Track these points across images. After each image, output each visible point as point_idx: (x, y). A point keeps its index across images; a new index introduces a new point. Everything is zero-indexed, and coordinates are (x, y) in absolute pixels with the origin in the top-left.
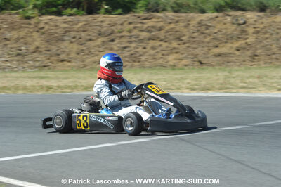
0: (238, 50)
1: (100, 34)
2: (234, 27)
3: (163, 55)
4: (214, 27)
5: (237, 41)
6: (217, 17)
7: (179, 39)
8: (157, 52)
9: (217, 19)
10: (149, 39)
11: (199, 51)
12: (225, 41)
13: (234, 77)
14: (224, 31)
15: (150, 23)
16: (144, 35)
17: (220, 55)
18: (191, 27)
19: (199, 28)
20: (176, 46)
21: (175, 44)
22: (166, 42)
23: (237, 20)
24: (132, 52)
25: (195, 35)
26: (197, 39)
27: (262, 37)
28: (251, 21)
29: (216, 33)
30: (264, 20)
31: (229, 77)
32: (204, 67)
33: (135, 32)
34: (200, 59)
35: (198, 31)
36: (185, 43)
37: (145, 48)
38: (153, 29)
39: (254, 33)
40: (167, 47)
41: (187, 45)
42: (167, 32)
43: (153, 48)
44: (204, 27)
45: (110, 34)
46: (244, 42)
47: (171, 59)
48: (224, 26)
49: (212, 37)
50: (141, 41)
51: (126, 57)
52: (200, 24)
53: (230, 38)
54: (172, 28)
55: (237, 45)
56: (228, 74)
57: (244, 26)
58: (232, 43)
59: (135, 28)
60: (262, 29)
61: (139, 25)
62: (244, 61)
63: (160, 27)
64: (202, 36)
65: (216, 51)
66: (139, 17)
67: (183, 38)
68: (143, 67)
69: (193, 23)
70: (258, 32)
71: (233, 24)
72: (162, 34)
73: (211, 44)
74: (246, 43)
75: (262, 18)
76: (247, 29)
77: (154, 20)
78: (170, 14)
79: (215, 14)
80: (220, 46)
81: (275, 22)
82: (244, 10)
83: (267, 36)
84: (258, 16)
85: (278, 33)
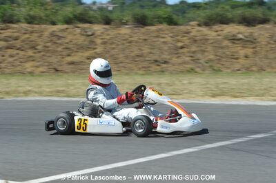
0: (89, 59)
2: (83, 38)
3: (21, 62)
4: (65, 37)
5: (87, 50)
6: (67, 28)
7: (34, 48)
8: (15, 60)
9: (68, 30)
10: (7, 48)
11: (54, 59)
12: (76, 50)
14: (74, 42)
15: (7, 33)
16: (2, 44)
17: (72, 63)
18: (44, 37)
19: (51, 39)
20: (32, 54)
21: (30, 53)
22: (22, 50)
23: (86, 32)
25: (49, 44)
26: (50, 49)
27: (109, 48)
28: (98, 33)
29: (67, 43)
30: (109, 32)
32: (60, 74)
34: (55, 66)
35: (51, 41)
36: (40, 52)
37: (3, 56)
38: (10, 39)
39: (102, 44)
40: (25, 55)
41: (42, 53)
42: (23, 41)
43: (11, 56)
44: (56, 38)
47: (29, 66)
48: (75, 37)
49: (63, 47)
52: (52, 34)
53: (81, 48)
54: (28, 38)
55: (87, 54)
57: (92, 37)
58: (82, 52)
60: (109, 40)
63: (16, 37)
64: (54, 46)
65: (69, 59)
67: (38, 47)
69: (46, 34)
70: (105, 43)
71: (82, 35)
72: (18, 44)
73: (64, 53)
74: (95, 53)
75: (107, 30)
76: (96, 40)
77: (9, 30)
78: (25, 25)
79: (66, 26)
80: (72, 54)
81: (119, 34)
82: (90, 22)
83: (113, 46)
84: (104, 28)
85: (123, 44)
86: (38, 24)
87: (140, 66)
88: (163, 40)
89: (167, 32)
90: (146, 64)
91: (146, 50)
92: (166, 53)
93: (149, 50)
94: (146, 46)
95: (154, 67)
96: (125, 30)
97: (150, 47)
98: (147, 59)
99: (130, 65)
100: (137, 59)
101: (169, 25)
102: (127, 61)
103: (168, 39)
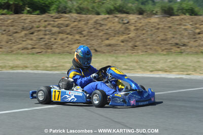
0: (123, 42)
1: (23, 29)
2: (120, 25)
3: (69, 44)
4: (106, 25)
5: (122, 35)
6: (108, 18)
7: (80, 33)
8: (64, 43)
9: (108, 19)
10: (59, 33)
11: (95, 42)
12: (113, 35)
13: (119, 62)
14: (113, 28)
15: (60, 21)
16: (55, 30)
17: (110, 45)
18: (89, 25)
19: (95, 26)
20: (78, 38)
21: (77, 37)
22: (71, 35)
23: (123, 20)
24: (46, 42)
25: (92, 30)
26: (94, 34)
27: (140, 33)
28: (133, 21)
29: (107, 29)
30: (142, 21)
31: (116, 62)
32: (98, 53)
33: (49, 28)
34: (96, 47)
35: (94, 27)
36: (84, 36)
37: (56, 39)
38: (62, 26)
39: (134, 30)
40: (72, 39)
41: (86, 37)
42: (72, 28)
43: (62, 39)
44: (98, 25)
45: (31, 29)
46: (126, 36)
47: (75, 47)
48: (113, 25)
49: (104, 32)
50: (53, 34)
51: (42, 45)
52: (96, 22)
53: (117, 33)
54: (76, 25)
55: (122, 38)
56: (115, 59)
57: (127, 24)
58: (118, 37)
59: (49, 24)
60: (140, 27)
61: (52, 22)
62: (127, 50)
63: (67, 24)
64: (97, 32)
65: (107, 42)
66: (52, 17)
67: (83, 33)
68: (54, 53)
69: (91, 22)
70: (137, 29)
71: (120, 23)
72: (68, 29)
73: (103, 37)
74: (129, 37)
75: (140, 19)
76: (130, 27)
77: (62, 19)
78: (75, 15)
79: (107, 16)
80: (110, 38)
81: (150, 22)
82: (128, 13)
83: (144, 32)
84: (138, 18)
85: (152, 30)
86: (85, 14)
87: (163, 48)
88: (184, 27)
89: (188, 21)
90: (168, 47)
91: (170, 35)
92: (186, 38)
93: (172, 36)
94: (170, 32)
95: (175, 49)
96: (154, 20)
97: (173, 33)
98: (170, 42)
99: (155, 47)
100: (162, 43)
101: (191, 15)
102: (153, 44)
103: (189, 26)
